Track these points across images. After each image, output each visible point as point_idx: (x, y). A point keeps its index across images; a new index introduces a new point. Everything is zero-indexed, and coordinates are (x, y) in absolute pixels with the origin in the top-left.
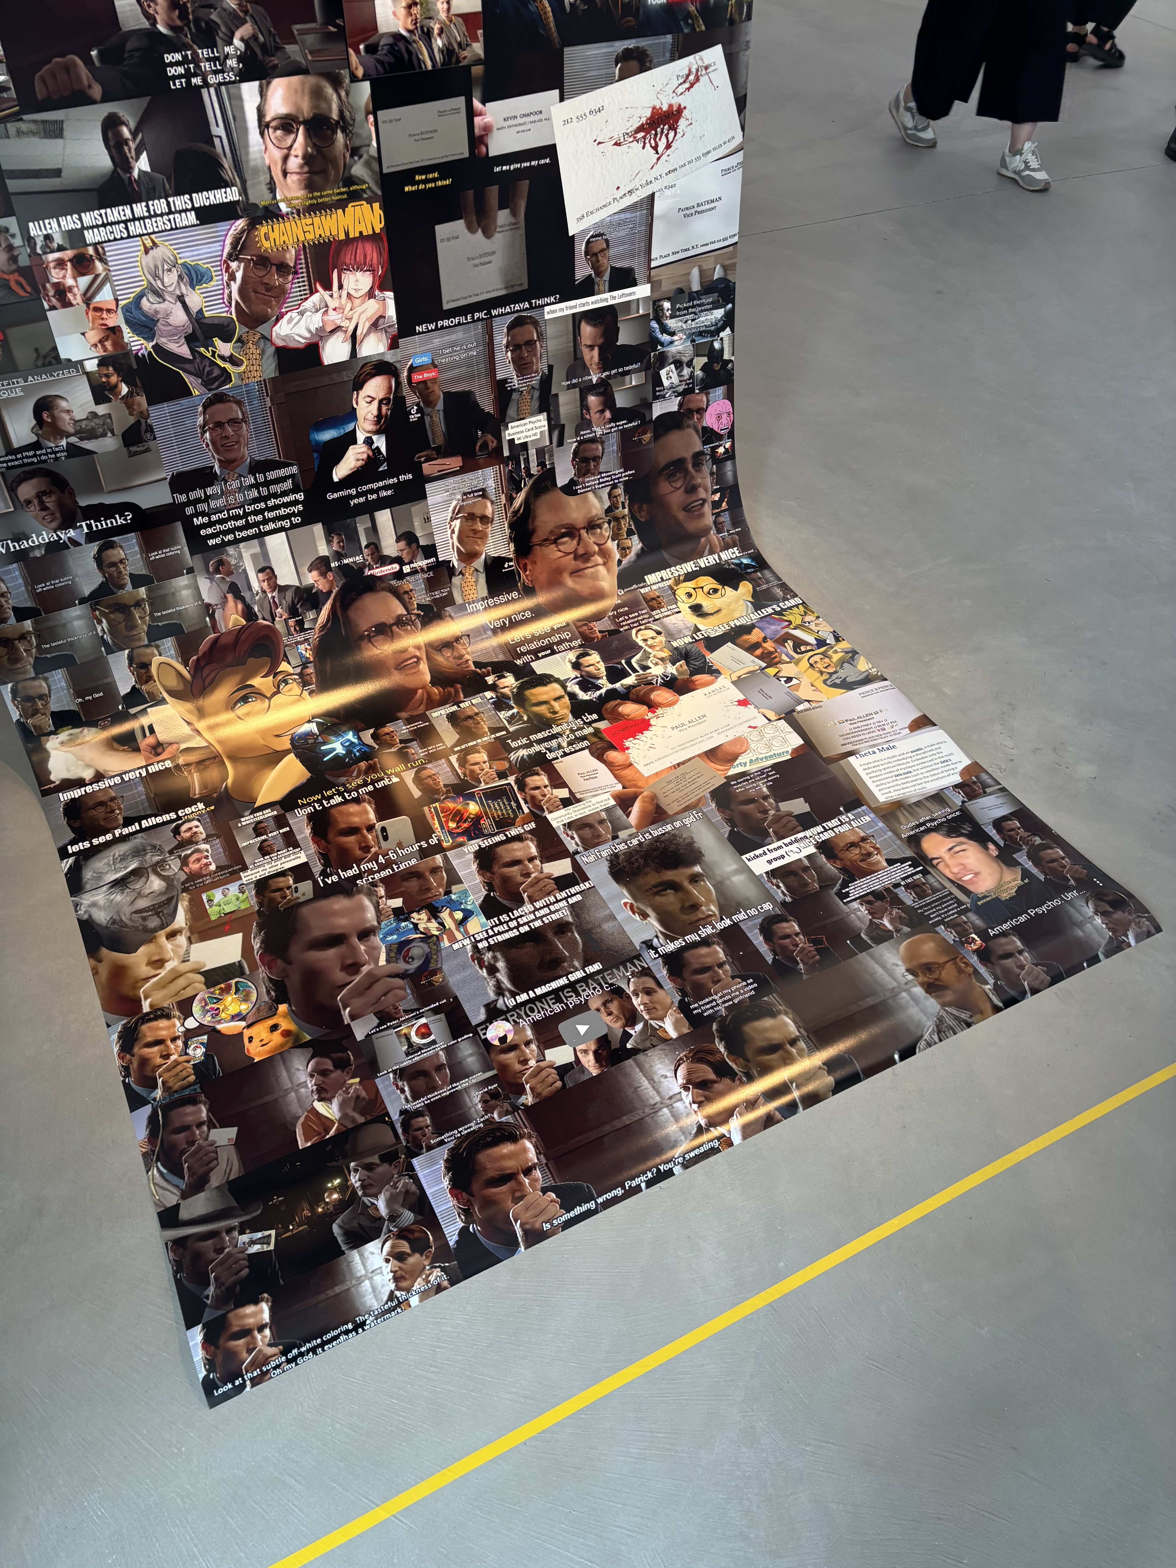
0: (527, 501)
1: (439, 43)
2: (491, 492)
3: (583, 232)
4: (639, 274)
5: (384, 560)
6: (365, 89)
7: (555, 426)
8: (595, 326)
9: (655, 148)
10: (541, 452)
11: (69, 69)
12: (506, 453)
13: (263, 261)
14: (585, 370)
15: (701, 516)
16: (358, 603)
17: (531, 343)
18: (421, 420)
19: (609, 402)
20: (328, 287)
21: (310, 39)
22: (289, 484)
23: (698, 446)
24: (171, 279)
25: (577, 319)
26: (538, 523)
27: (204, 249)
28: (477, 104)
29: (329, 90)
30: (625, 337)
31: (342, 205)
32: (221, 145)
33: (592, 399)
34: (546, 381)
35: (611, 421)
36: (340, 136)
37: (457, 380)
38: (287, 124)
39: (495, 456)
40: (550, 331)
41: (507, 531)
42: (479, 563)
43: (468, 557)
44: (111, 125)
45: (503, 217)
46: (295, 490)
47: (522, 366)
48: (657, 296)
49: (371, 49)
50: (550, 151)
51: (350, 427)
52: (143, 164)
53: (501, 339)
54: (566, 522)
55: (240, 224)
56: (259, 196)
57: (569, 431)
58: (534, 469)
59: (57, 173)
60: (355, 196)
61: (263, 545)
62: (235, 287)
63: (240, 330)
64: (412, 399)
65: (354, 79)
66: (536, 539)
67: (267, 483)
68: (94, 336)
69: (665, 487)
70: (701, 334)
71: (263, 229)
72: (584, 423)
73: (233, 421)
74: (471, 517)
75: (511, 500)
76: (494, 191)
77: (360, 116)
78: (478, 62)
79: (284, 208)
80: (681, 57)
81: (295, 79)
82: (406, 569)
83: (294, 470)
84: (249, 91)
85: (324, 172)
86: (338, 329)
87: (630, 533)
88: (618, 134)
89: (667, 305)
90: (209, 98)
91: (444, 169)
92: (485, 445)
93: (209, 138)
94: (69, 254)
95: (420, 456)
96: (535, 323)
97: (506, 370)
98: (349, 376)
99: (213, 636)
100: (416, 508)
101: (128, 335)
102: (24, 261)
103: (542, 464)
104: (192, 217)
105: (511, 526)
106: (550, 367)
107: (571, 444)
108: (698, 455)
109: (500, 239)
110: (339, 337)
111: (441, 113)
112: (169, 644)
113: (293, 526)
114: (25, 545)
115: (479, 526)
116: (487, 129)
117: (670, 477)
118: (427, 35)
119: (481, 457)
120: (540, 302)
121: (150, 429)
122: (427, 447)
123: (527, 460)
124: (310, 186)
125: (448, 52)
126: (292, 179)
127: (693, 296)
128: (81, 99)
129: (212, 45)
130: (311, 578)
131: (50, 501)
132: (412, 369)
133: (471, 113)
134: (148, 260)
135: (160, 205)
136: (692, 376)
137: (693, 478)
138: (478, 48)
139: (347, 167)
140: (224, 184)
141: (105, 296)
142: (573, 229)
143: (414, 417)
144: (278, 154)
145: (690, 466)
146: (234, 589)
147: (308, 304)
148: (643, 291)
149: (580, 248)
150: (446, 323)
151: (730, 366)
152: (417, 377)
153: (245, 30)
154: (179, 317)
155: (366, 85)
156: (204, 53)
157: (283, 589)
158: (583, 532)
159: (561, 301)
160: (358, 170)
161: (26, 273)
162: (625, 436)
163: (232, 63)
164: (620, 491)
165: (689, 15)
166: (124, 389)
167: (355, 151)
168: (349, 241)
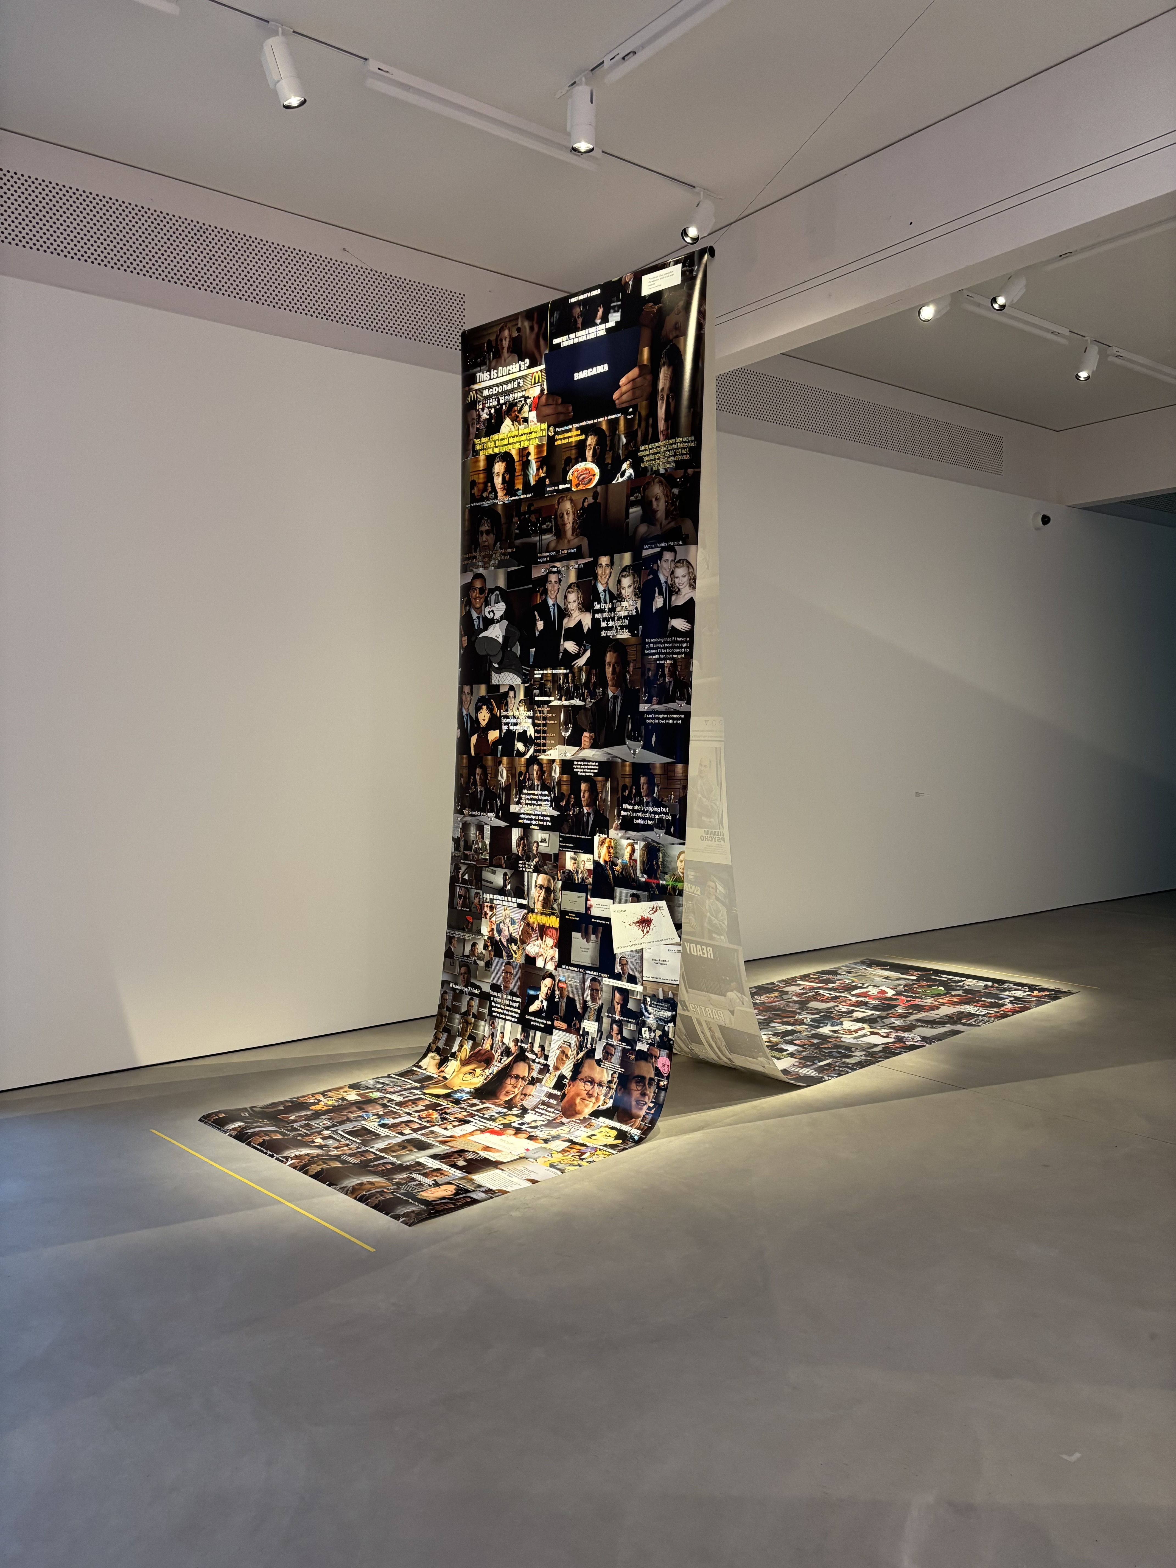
0: (583, 1057)
1: (580, 876)
2: (572, 1046)
3: (619, 954)
4: (639, 980)
5: (532, 1052)
6: (560, 883)
7: (600, 1030)
8: (620, 995)
9: (643, 931)
10: (593, 1039)
11: (500, 859)
12: (581, 1033)
13: (528, 924)
14: (614, 1013)
15: (641, 1109)
16: (518, 1063)
17: (597, 990)
18: (558, 1002)
19: (620, 1032)
20: (542, 940)
21: (550, 866)
22: (517, 1005)
23: (652, 1075)
24: (508, 920)
25: (615, 988)
26: (583, 1070)
27: (517, 915)
28: (589, 897)
29: (552, 881)
30: (631, 1005)
31: (549, 915)
32: (526, 888)
33: (615, 1026)
34: (600, 1010)
35: (620, 1041)
36: (552, 895)
37: (571, 992)
38: (541, 887)
39: (577, 1031)
40: (604, 989)
41: (572, 1067)
42: (558, 1073)
43: (557, 1068)
44: (505, 874)
45: (593, 937)
46: (518, 1008)
47: (594, 999)
48: (645, 993)
49: (564, 873)
50: (609, 919)
51: (538, 993)
52: (509, 887)
53: (588, 984)
54: (592, 1076)
55: (526, 911)
56: (531, 905)
57: (604, 1036)
58: (589, 1046)
59: (492, 883)
60: (553, 914)
61: (505, 1023)
62: (521, 929)
63: (519, 943)
64: (557, 992)
65: (558, 880)
66: (580, 1076)
67: (513, 1001)
68: (489, 929)
69: (633, 1086)
70: (660, 1019)
71: (530, 915)
72: (610, 1036)
73: (510, 973)
74: (563, 1052)
75: (578, 1054)
76: (591, 927)
77: (558, 891)
78: (590, 884)
79: (536, 911)
80: (651, 901)
81: (545, 875)
82: (537, 1060)
83: (520, 1000)
84: (535, 875)
85: (547, 904)
86: (542, 955)
87: (611, 1097)
88: (630, 922)
89: (648, 999)
90: (526, 874)
91: (578, 914)
92: (575, 1025)
93: (524, 885)
94: (489, 904)
95: (555, 1017)
96: (600, 983)
97: (588, 997)
98: (542, 974)
99: (480, 1048)
100: (548, 1037)
101: (495, 933)
102: (481, 903)
103: (592, 1044)
104: (515, 905)
105: (574, 1065)
106: (602, 1004)
107: (604, 1042)
108: (651, 1079)
109: (591, 945)
110: (542, 957)
111: (578, 897)
112: (471, 1042)
113: (514, 1022)
114: (457, 987)
115: (564, 1058)
116: (591, 906)
117: (637, 1082)
118: (577, 873)
119: (573, 1030)
120: (602, 975)
121: (492, 964)
122: (558, 1015)
123: (587, 1039)
124: (543, 907)
125: (582, 879)
126: (540, 903)
127: (659, 1001)
128: (500, 867)
129: (529, 861)
130: (512, 1045)
131: (466, 976)
132: (559, 981)
133: (587, 900)
134: (504, 913)
135: (510, 899)
136: (654, 1038)
137: (646, 1089)
138: (591, 880)
139: (553, 904)
140: (524, 898)
141: (494, 919)
142: (615, 952)
143: (557, 1000)
144: (538, 895)
145: (647, 1083)
146: (492, 1034)
147: (536, 943)
148: (639, 988)
149: (618, 960)
150: (571, 968)
151: (671, 1042)
152: (560, 985)
153: (536, 860)
154: (507, 933)
155: (560, 882)
156: (527, 863)
157: (504, 1044)
158: (596, 1085)
159: (609, 978)
160: (555, 906)
161: (481, 905)
162: (624, 1051)
163: (532, 867)
164: (616, 1076)
165: (652, 887)
166: (490, 948)
167: (555, 900)
168: (549, 927)
